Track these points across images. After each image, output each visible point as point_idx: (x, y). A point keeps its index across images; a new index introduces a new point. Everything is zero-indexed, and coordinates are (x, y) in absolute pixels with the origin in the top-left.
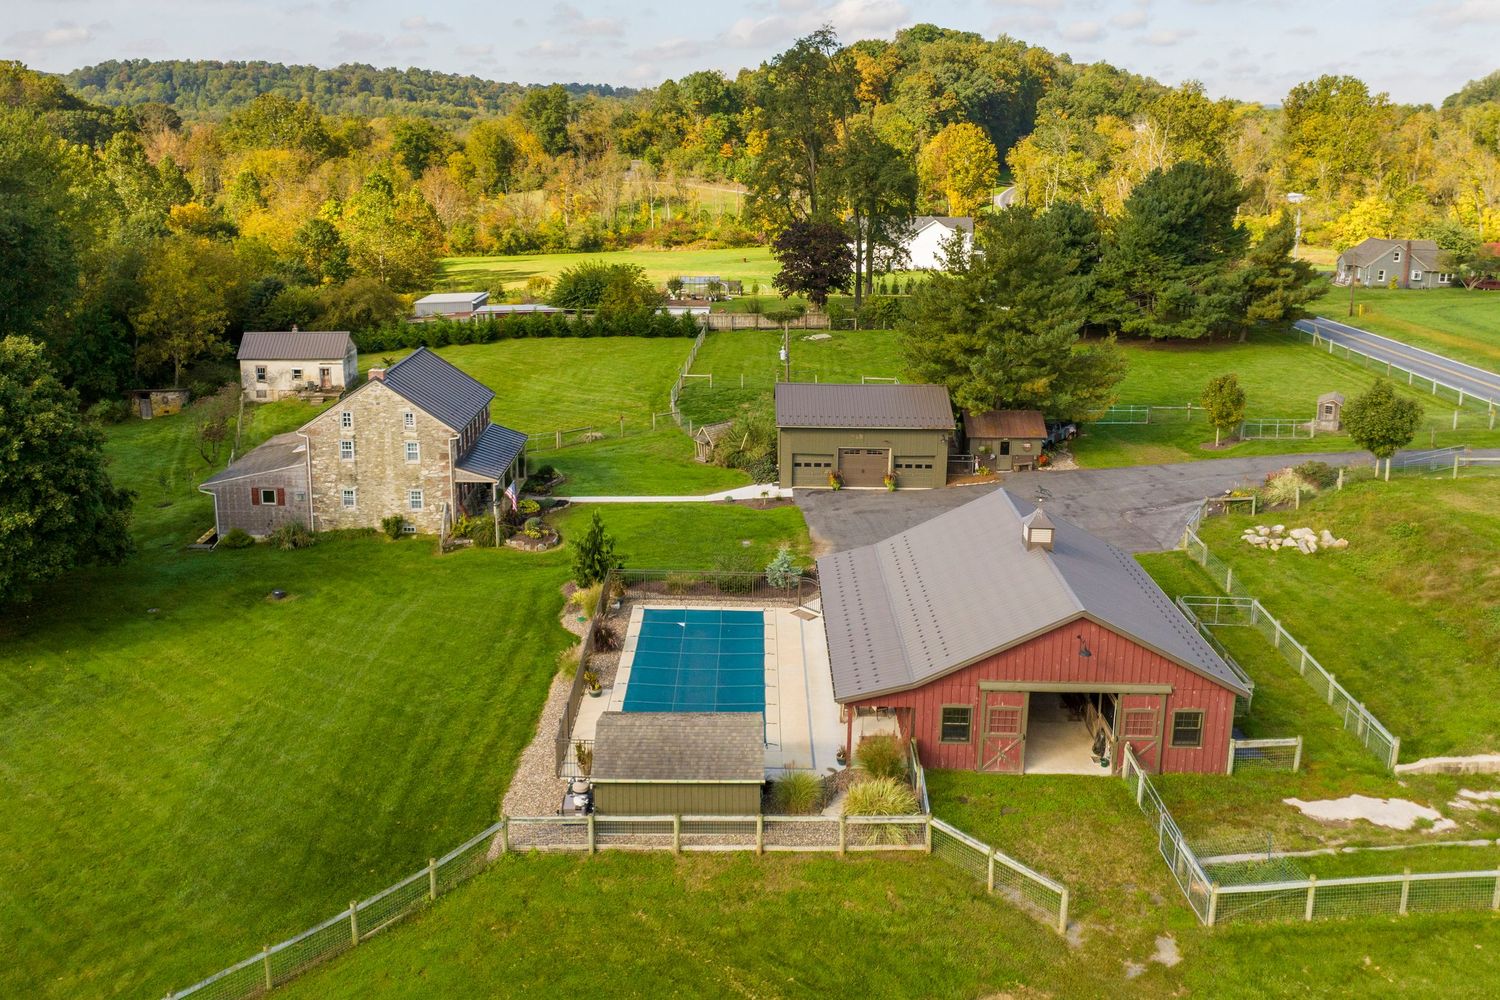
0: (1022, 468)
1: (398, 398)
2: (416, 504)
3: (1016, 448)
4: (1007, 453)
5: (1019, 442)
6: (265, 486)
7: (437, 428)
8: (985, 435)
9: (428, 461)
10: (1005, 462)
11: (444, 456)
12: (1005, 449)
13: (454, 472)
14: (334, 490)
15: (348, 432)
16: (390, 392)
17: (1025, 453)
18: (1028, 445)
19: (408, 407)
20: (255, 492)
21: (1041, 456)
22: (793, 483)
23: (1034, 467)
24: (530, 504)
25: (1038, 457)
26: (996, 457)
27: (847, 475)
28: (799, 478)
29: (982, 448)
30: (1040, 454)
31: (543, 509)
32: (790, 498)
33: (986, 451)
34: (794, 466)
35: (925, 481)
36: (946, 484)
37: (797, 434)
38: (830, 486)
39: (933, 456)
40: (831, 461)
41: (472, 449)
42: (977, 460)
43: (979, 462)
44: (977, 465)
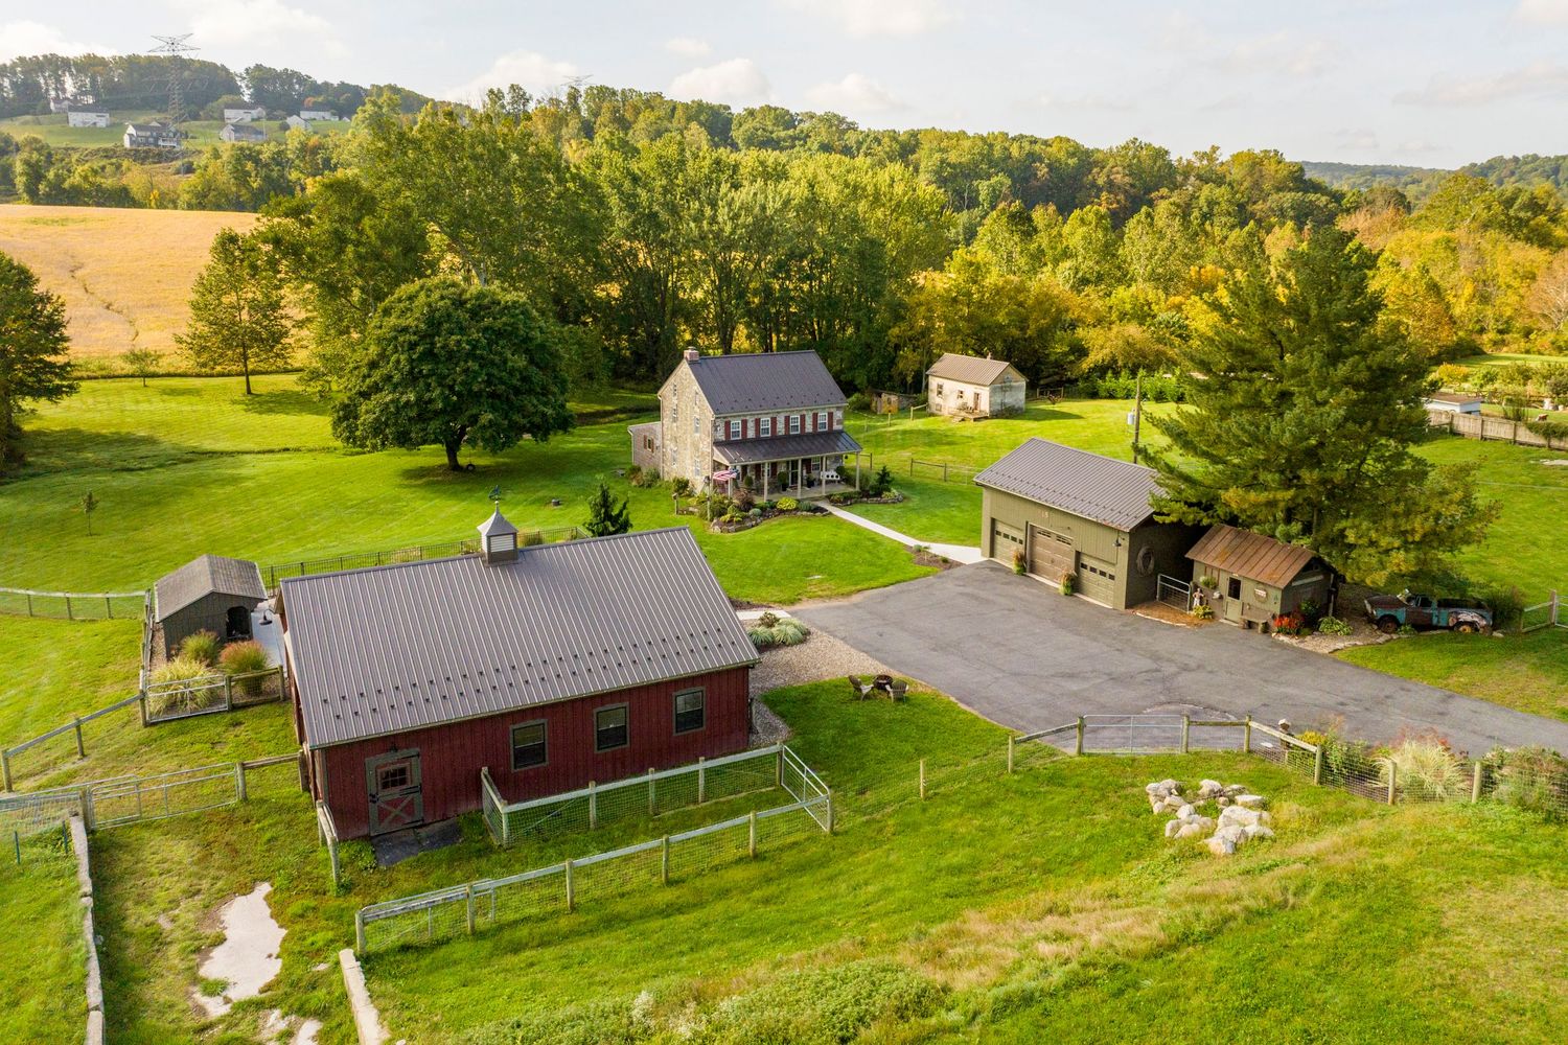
0: (1250, 625)
1: (693, 377)
2: (698, 472)
3: (1246, 588)
4: (1237, 597)
5: (1252, 584)
6: (649, 436)
7: (706, 407)
8: (1212, 559)
9: (703, 436)
10: (1233, 612)
11: (707, 434)
12: (1235, 589)
13: (712, 451)
15: (675, 400)
16: (690, 372)
17: (1258, 605)
18: (1262, 593)
19: (696, 387)
20: (645, 437)
21: (1281, 616)
22: (992, 554)
23: (1266, 629)
24: (786, 501)
25: (1274, 617)
26: (1221, 597)
27: (1039, 561)
28: (999, 548)
29: (1202, 579)
30: (1278, 613)
31: (797, 509)
32: (959, 564)
33: (1207, 584)
34: (994, 532)
35: (1106, 593)
36: (1126, 607)
37: (995, 495)
38: (1013, 566)
39: (1114, 565)
40: (1022, 537)
41: (765, 440)
42: (1198, 594)
43: (1201, 598)
44: (1196, 601)
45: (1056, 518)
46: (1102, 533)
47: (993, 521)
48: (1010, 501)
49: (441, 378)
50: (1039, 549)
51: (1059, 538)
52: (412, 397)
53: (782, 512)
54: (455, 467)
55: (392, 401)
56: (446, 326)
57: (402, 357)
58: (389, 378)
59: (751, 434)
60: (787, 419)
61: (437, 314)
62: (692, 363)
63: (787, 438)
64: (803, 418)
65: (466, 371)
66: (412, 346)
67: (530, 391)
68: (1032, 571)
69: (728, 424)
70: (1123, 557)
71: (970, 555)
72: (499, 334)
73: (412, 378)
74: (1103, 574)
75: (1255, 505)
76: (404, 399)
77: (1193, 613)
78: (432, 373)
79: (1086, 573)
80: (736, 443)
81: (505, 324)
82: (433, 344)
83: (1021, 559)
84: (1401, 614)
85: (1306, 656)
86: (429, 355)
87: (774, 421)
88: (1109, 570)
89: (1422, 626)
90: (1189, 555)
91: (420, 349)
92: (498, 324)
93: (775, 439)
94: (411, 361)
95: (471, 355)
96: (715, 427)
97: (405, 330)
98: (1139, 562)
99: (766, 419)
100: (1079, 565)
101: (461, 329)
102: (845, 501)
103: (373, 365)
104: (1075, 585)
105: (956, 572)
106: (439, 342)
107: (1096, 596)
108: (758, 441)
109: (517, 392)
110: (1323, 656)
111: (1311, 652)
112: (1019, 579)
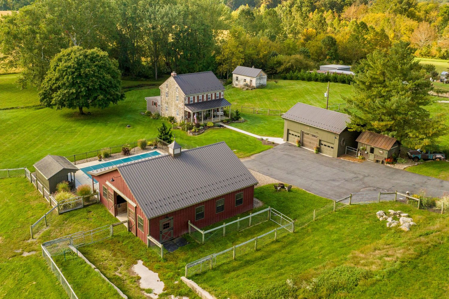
0: (377, 161)
1: (175, 82)
2: (178, 114)
3: (376, 151)
4: (373, 153)
5: (378, 149)
6: (155, 101)
7: (182, 93)
8: (364, 141)
9: (180, 102)
10: (371, 157)
11: (183, 102)
12: (372, 151)
13: (184, 107)
14: (165, 105)
15: (167, 90)
16: (174, 80)
17: (380, 155)
18: (381, 152)
19: (177, 85)
20: (153, 102)
21: (387, 158)
22: (287, 140)
23: (383, 162)
24: (210, 123)
25: (385, 159)
26: (367, 153)
27: (305, 143)
28: (290, 138)
29: (361, 148)
30: (387, 157)
31: (214, 126)
32: (278, 144)
33: (363, 149)
34: (288, 134)
35: (330, 153)
36: (337, 157)
37: (289, 122)
38: (297, 145)
39: (333, 144)
40: (299, 135)
41: (200, 103)
42: (359, 152)
43: (360, 153)
44: (359, 154)
45: (311, 129)
46: (330, 135)
47: (288, 130)
48: (295, 124)
49: (84, 84)
50: (305, 139)
51: (313, 136)
52: (74, 91)
53: (209, 127)
54: (82, 113)
55: (67, 92)
56: (84, 65)
57: (70, 77)
58: (64, 84)
59: (196, 101)
60: (207, 95)
61: (80, 61)
62: (174, 77)
63: (207, 102)
64: (212, 95)
65: (92, 81)
66: (73, 73)
67: (112, 87)
68: (302, 146)
69: (189, 98)
70: (337, 142)
71: (280, 141)
72: (100, 67)
73: (73, 85)
74: (329, 147)
75: (382, 126)
76: (71, 91)
77: (358, 158)
78: (81, 82)
79: (322, 146)
80: (191, 104)
81: (102, 64)
82: (80, 72)
83: (299, 142)
84: (420, 156)
85: (397, 170)
86: (80, 75)
87: (203, 96)
88: (331, 145)
89: (426, 159)
90: (356, 141)
91: (76, 74)
92: (100, 64)
93: (203, 102)
94: (73, 78)
95: (94, 76)
96: (185, 99)
97: (70, 67)
98: (342, 143)
99: (200, 96)
100: (320, 144)
101: (88, 66)
102: (228, 122)
103: (57, 79)
104: (319, 150)
105: (278, 146)
106: (82, 71)
107: (326, 153)
108: (198, 103)
109: (108, 87)
110: (401, 170)
111: (398, 169)
112: (299, 148)
